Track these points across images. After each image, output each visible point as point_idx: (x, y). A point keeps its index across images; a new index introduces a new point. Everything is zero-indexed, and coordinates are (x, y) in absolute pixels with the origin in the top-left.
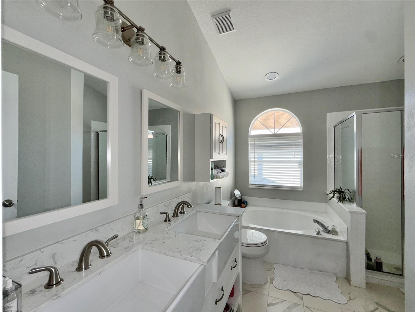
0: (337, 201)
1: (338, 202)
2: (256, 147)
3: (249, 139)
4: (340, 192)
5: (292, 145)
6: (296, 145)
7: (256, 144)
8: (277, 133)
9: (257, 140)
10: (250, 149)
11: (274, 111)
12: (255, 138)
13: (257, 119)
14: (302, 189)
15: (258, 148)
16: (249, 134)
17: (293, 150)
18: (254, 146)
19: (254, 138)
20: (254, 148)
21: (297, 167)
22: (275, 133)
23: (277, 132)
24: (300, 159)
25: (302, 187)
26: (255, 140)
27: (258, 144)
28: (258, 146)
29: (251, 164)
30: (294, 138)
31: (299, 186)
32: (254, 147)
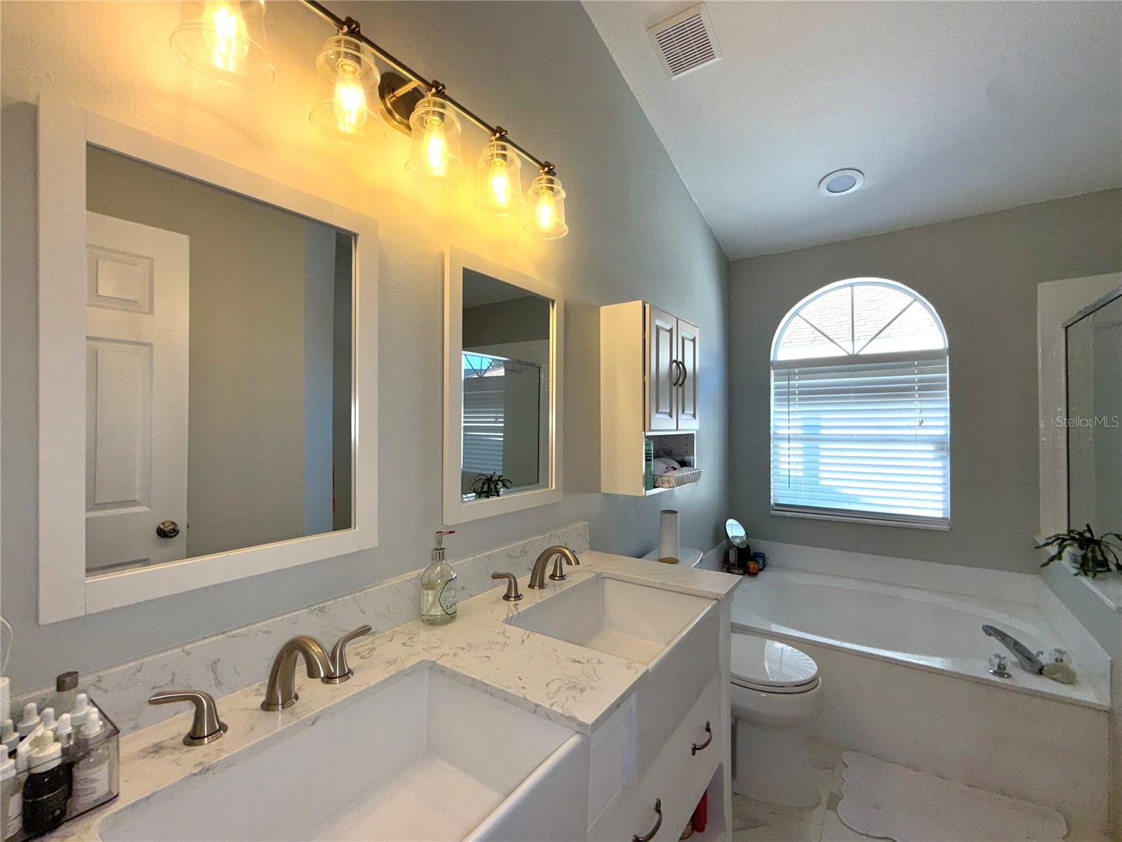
0: (1075, 571)
1: (1076, 575)
2: (795, 394)
3: (772, 372)
4: (1086, 541)
5: (912, 389)
6: (927, 388)
7: (794, 387)
8: (860, 354)
9: (799, 373)
10: (776, 400)
11: (852, 285)
12: (791, 370)
13: (797, 314)
14: (948, 527)
15: (800, 399)
16: (771, 359)
17: (918, 405)
18: (789, 393)
19: (786, 370)
20: (789, 400)
21: (931, 456)
22: (855, 353)
23: (861, 350)
24: (942, 432)
25: (947, 519)
26: (789, 376)
27: (800, 386)
28: (801, 393)
29: (777, 447)
30: (918, 365)
31: (939, 514)
32: (787, 396)
